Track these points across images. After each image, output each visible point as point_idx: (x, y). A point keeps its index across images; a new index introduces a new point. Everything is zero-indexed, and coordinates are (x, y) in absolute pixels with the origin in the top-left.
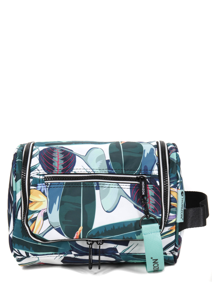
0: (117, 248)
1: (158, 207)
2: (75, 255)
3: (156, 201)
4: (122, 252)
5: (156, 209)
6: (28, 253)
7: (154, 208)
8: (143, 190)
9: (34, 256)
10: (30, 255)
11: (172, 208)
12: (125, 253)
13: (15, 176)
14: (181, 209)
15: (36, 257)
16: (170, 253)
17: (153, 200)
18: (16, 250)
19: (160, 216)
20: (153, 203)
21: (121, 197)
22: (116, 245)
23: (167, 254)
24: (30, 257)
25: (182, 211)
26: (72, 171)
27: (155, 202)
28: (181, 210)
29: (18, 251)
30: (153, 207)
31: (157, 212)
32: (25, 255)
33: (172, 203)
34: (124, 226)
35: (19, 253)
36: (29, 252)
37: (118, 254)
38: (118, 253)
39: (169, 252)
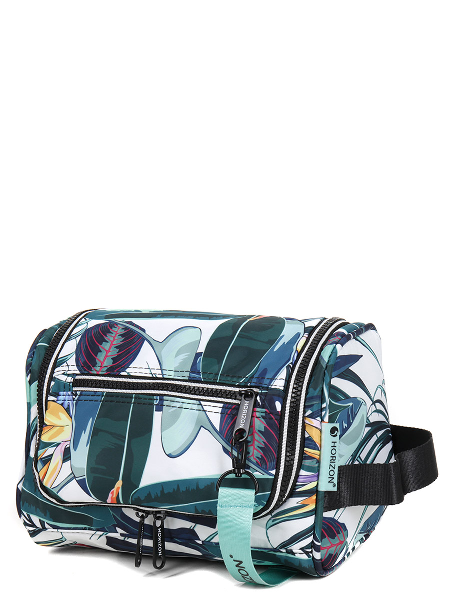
0: (195, 529)
1: (269, 455)
2: (122, 535)
3: (266, 442)
4: (208, 540)
5: (265, 458)
6: (44, 522)
7: (261, 457)
8: (243, 418)
9: (54, 529)
10: (47, 526)
11: (305, 460)
12: (212, 543)
13: (30, 375)
14: (329, 464)
15: (56, 530)
16: (301, 552)
17: (261, 441)
18: (25, 513)
19: (271, 475)
20: (261, 446)
21: (202, 428)
22: (194, 525)
23: (296, 555)
24: (48, 530)
25: (332, 469)
26: (124, 371)
27: (264, 444)
28: (331, 465)
29: (29, 516)
30: (260, 455)
31: (267, 465)
32: (39, 525)
33: (306, 449)
34: (198, 486)
35: (31, 521)
36: (46, 521)
37: (200, 543)
38: (200, 540)
39: (300, 549)
